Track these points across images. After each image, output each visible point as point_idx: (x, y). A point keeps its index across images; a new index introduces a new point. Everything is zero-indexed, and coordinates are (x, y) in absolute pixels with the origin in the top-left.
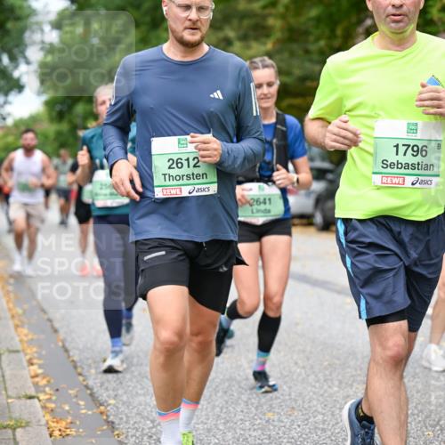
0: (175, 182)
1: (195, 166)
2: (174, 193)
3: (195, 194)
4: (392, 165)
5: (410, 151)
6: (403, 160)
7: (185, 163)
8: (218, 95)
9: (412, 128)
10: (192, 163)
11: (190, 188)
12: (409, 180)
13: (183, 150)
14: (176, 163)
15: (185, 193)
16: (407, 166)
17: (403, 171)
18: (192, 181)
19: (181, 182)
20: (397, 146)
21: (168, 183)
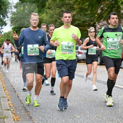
0: (32, 53)
1: (35, 50)
2: (31, 55)
3: (35, 55)
4: (64, 50)
5: (68, 47)
6: (67, 49)
7: (33, 50)
8: (40, 37)
9: (68, 43)
10: (35, 49)
11: (34, 54)
12: (67, 52)
13: (33, 47)
14: (32, 49)
15: (33, 55)
16: (67, 50)
17: (66, 51)
18: (35, 53)
19: (33, 53)
20: (66, 46)
21: (30, 53)
